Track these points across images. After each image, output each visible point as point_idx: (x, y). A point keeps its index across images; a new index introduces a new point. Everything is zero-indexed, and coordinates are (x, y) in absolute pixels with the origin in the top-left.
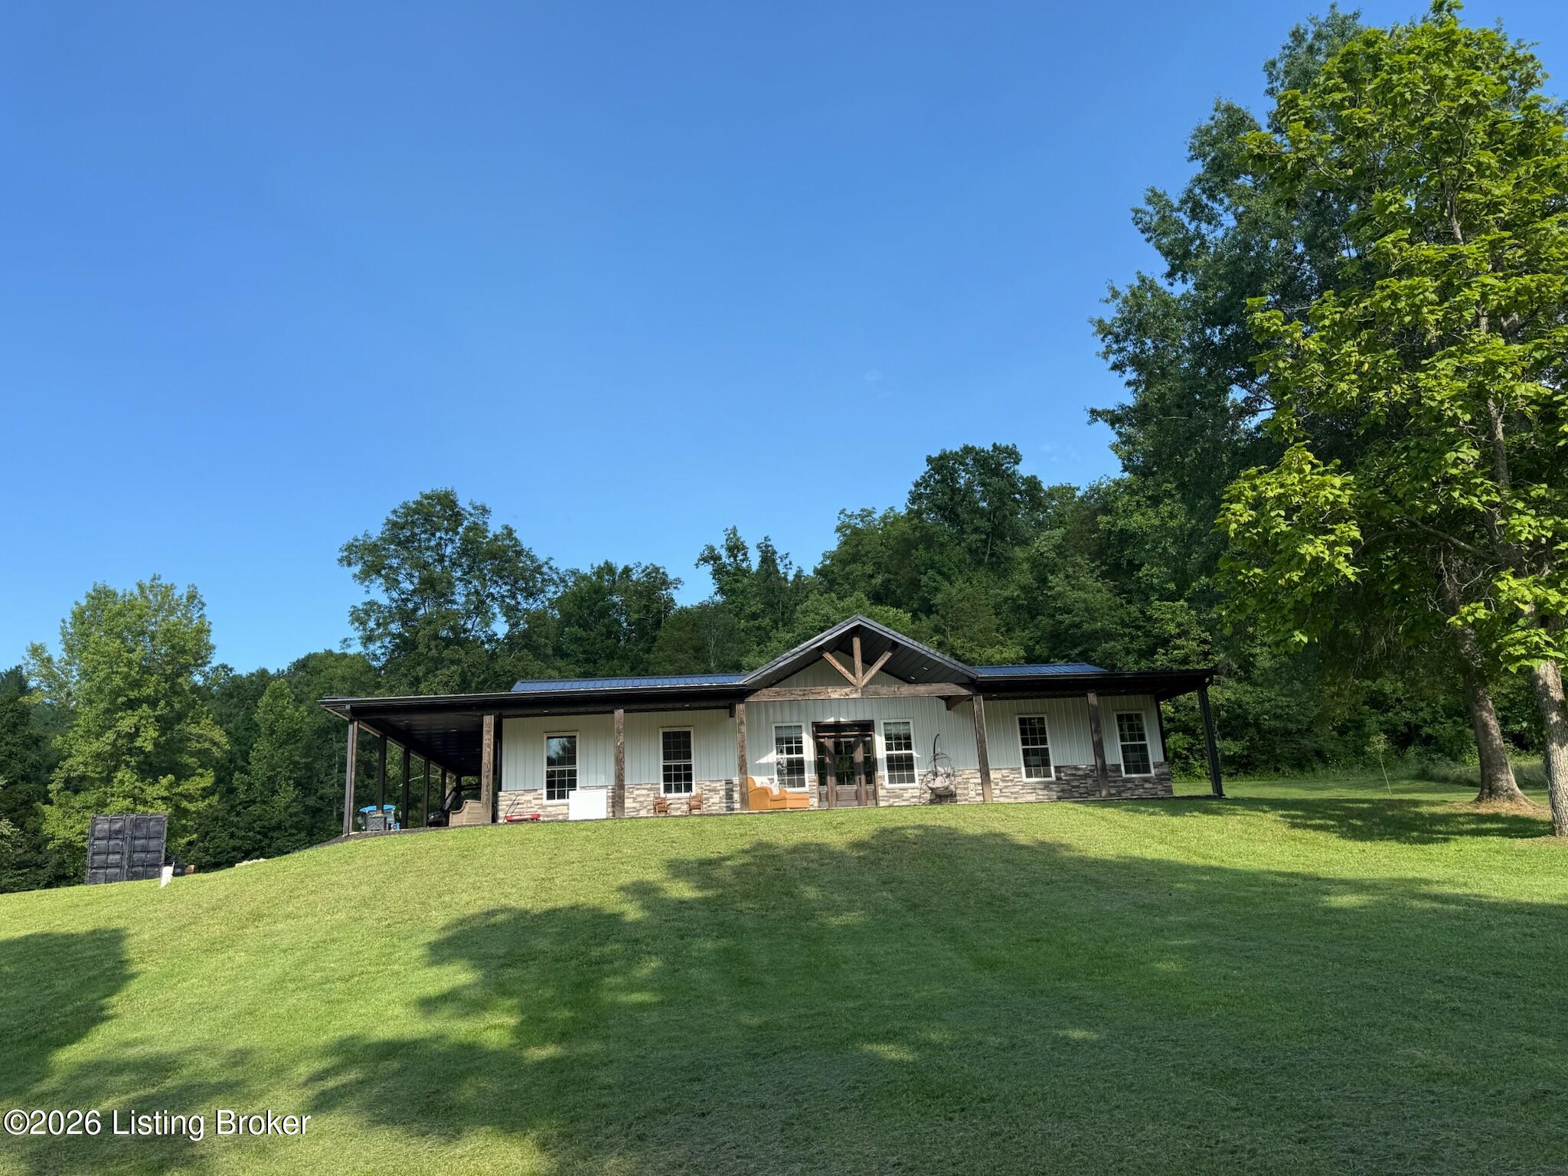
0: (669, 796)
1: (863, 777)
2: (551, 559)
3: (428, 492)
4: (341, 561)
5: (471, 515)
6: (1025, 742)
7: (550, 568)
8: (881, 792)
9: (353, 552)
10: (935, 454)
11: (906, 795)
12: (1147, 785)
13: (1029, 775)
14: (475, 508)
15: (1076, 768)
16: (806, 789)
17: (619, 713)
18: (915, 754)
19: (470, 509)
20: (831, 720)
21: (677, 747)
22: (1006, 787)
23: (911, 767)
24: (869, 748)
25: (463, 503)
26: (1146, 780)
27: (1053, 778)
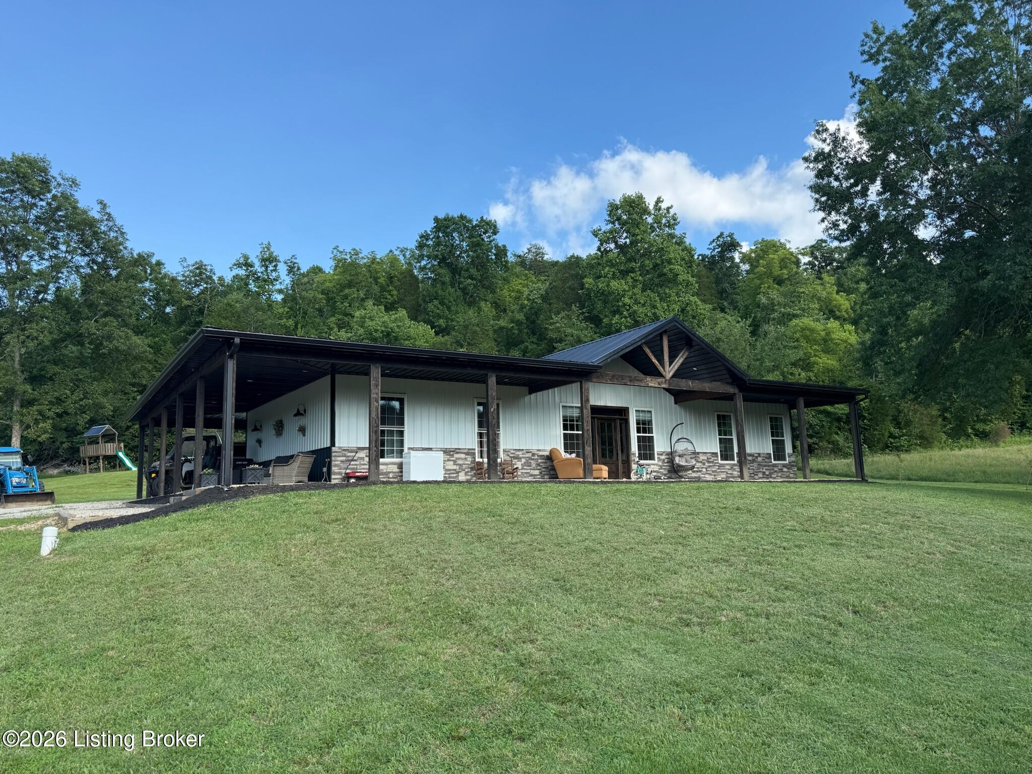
6: (720, 433)
10: (441, 216)
11: (650, 470)
12: (784, 470)
13: (722, 458)
18: (655, 437)
20: (602, 404)
22: (709, 467)
23: (651, 447)
26: (784, 466)
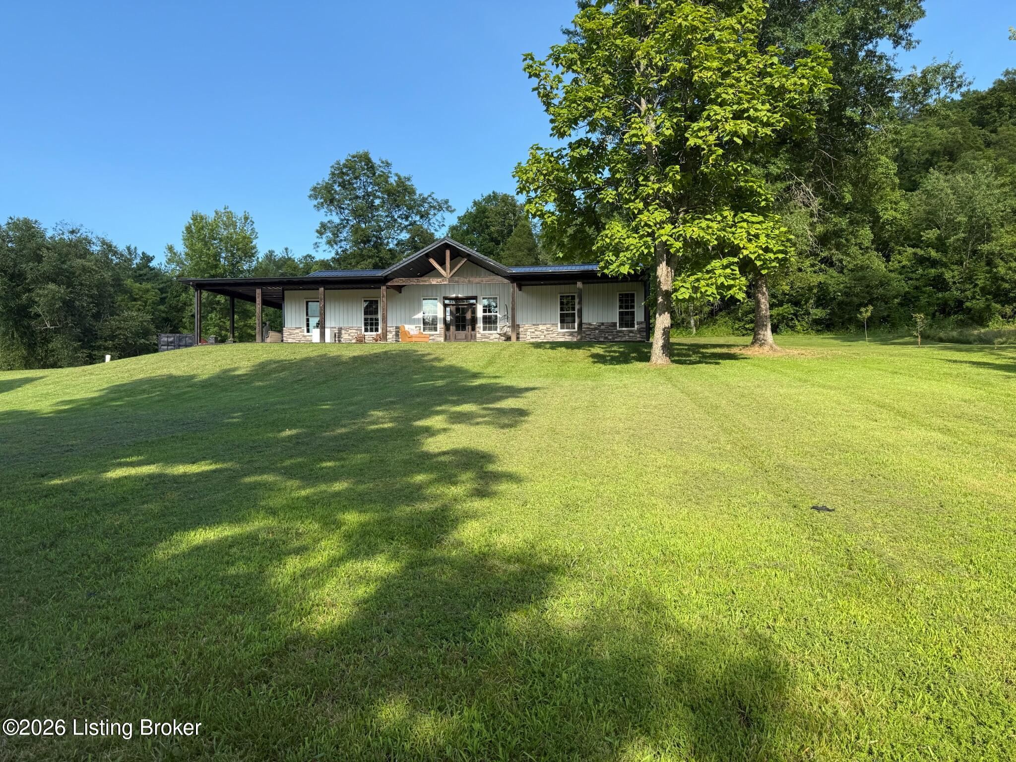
0: (366, 333)
1: (470, 327)
2: (433, 193)
3: (355, 153)
4: (310, 197)
5: (380, 167)
6: (562, 309)
7: (433, 199)
8: (478, 335)
9: (316, 192)
11: (492, 337)
12: (631, 334)
13: (562, 328)
14: (382, 162)
15: (590, 324)
16: (438, 332)
17: (322, 289)
18: (499, 315)
19: (378, 163)
20: (454, 296)
21: (371, 310)
22: (548, 334)
23: (495, 322)
24: (474, 312)
25: (376, 160)
26: (631, 332)
27: (576, 330)
